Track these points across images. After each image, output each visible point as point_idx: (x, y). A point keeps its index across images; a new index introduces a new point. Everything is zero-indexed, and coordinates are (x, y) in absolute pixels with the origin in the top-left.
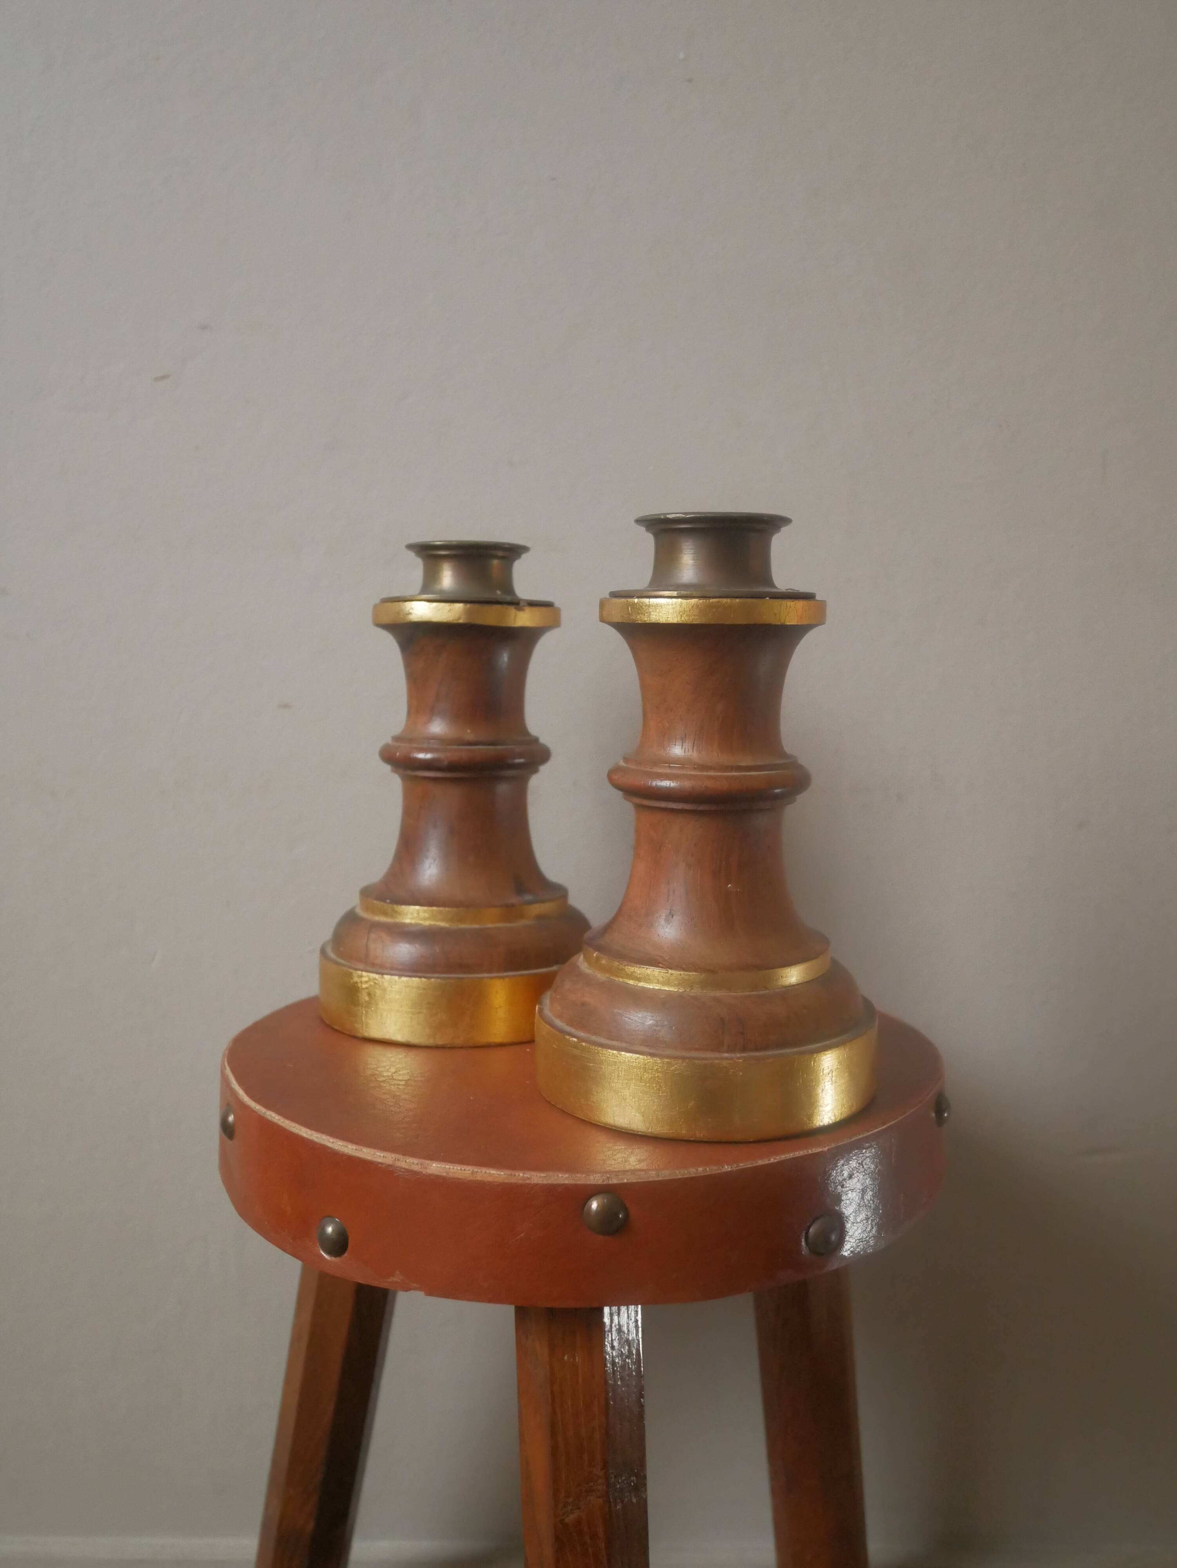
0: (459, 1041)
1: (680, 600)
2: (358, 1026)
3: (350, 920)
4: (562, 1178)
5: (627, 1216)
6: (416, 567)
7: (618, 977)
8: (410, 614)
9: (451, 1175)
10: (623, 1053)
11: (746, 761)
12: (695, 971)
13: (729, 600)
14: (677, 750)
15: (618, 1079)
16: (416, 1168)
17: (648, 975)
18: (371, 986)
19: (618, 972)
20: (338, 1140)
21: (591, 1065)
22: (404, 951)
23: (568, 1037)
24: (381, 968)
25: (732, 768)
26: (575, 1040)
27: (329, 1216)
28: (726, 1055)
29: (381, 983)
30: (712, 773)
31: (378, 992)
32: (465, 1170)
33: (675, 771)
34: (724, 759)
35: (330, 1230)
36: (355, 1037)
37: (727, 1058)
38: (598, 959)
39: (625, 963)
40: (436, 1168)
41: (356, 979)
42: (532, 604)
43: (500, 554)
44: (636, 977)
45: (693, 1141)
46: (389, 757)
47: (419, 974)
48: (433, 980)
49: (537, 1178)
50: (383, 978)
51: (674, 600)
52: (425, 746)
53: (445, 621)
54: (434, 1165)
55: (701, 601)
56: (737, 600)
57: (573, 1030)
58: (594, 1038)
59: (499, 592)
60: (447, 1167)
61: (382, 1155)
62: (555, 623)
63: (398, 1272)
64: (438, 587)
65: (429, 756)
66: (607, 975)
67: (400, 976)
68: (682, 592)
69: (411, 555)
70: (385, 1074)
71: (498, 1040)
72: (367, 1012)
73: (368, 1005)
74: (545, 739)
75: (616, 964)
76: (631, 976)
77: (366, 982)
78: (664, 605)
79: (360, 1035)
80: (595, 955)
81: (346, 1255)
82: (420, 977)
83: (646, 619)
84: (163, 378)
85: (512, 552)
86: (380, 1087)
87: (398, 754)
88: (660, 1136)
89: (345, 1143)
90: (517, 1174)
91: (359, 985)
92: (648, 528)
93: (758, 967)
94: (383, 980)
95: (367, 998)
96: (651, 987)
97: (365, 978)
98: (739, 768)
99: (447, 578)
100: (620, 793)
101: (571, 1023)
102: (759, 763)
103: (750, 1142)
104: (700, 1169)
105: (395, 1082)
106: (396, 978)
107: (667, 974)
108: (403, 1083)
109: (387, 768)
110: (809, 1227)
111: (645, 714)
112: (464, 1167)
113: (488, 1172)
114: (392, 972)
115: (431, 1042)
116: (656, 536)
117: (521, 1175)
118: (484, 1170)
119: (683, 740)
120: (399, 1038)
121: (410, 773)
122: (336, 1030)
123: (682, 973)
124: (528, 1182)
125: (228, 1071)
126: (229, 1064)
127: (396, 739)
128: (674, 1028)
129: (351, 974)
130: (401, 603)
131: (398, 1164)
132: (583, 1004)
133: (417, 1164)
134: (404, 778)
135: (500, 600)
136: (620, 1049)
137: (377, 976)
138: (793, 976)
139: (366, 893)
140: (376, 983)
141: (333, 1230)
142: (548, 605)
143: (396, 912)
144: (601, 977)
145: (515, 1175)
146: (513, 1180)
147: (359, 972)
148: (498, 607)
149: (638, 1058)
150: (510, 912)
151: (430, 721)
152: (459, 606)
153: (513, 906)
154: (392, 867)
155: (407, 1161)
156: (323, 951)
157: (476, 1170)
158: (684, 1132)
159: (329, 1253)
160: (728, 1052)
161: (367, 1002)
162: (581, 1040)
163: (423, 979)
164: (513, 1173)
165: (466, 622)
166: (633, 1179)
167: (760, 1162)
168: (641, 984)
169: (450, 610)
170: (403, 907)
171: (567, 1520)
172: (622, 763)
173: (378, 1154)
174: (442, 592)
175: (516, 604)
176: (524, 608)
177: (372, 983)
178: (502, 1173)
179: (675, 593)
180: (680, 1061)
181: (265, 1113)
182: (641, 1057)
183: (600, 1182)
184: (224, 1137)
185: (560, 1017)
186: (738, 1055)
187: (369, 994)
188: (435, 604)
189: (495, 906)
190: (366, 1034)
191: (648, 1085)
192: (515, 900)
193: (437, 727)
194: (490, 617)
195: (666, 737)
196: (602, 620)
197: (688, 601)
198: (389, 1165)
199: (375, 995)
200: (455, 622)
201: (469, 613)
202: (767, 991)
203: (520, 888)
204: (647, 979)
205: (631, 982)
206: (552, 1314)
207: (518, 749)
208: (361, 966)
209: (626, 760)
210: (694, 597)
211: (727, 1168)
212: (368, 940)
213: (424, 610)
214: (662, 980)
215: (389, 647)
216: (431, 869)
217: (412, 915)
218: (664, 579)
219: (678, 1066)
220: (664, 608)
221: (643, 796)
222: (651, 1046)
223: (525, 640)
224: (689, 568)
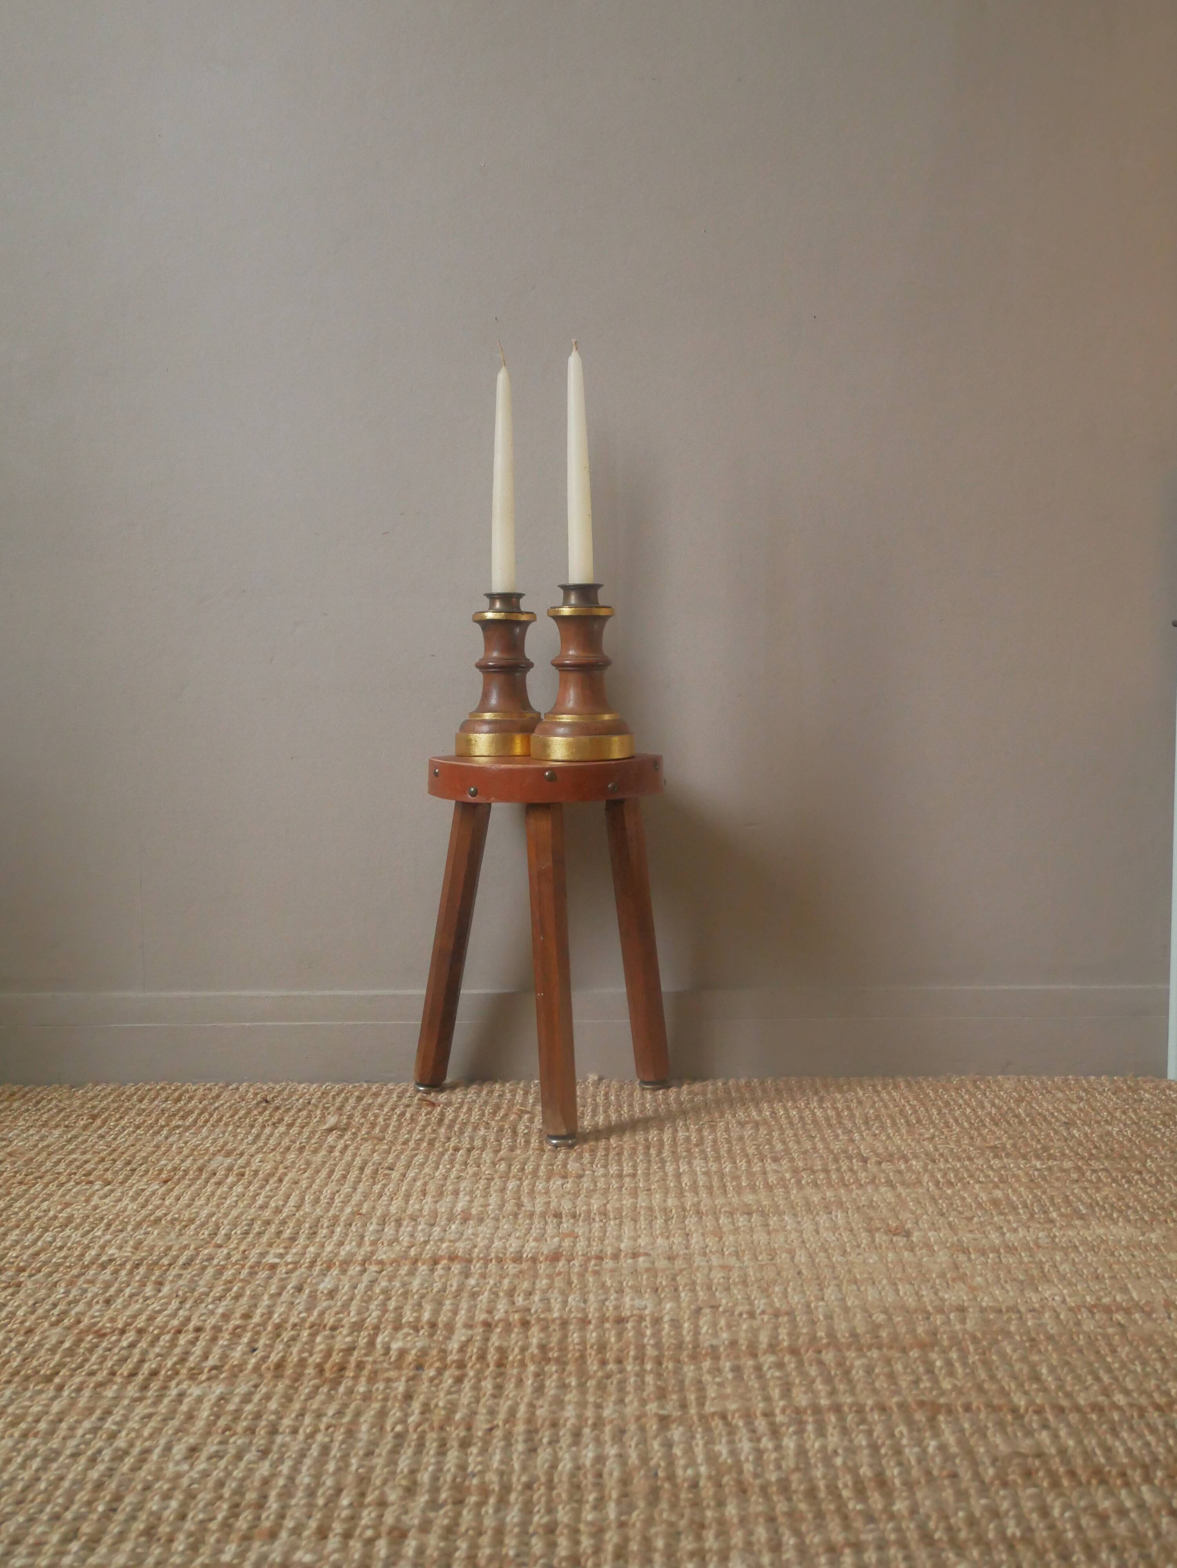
0: (505, 754)
1: (569, 609)
2: (470, 752)
3: (466, 721)
4: (537, 767)
5: (556, 776)
6: (487, 601)
7: (553, 720)
8: (485, 617)
10: (555, 739)
11: (590, 655)
12: (578, 714)
13: (583, 609)
14: (571, 652)
15: (554, 746)
16: (498, 767)
17: (563, 717)
21: (546, 744)
22: (485, 728)
24: (478, 733)
25: (586, 657)
26: (541, 738)
27: (471, 786)
28: (584, 737)
29: (478, 738)
30: (580, 658)
31: (477, 740)
32: (510, 766)
33: (571, 658)
34: (584, 654)
35: (472, 790)
38: (546, 718)
39: (554, 717)
40: (503, 766)
42: (526, 613)
43: (515, 596)
44: (558, 719)
45: (575, 761)
46: (478, 666)
48: (495, 735)
49: (530, 767)
50: (478, 736)
51: (567, 609)
52: (491, 661)
53: (497, 618)
55: (575, 609)
56: (585, 609)
58: (547, 737)
59: (515, 609)
60: (507, 765)
62: (535, 620)
63: (493, 797)
65: (492, 664)
66: (550, 721)
67: (485, 734)
68: (569, 606)
69: (485, 597)
71: (518, 754)
72: (473, 748)
73: (473, 745)
74: (532, 660)
77: (472, 738)
78: (564, 610)
79: (471, 755)
81: (477, 796)
83: (561, 615)
85: (519, 596)
87: (481, 664)
88: (566, 760)
91: (470, 739)
92: (561, 589)
93: (595, 715)
96: (564, 721)
98: (588, 657)
99: (498, 605)
100: (555, 668)
101: (540, 735)
102: (595, 656)
103: (591, 761)
104: (576, 764)
107: (571, 716)
109: (478, 670)
110: (609, 785)
111: (561, 643)
114: (482, 734)
115: (496, 753)
116: (564, 590)
117: (526, 765)
119: (572, 649)
120: (485, 753)
121: (485, 670)
122: (463, 756)
123: (574, 715)
127: (481, 659)
128: (569, 730)
129: (467, 737)
130: (482, 613)
131: (484, 766)
132: (543, 729)
133: (490, 766)
134: (484, 673)
135: (516, 612)
136: (553, 738)
138: (607, 717)
139: (471, 713)
140: (476, 738)
142: (532, 614)
143: (482, 716)
144: (548, 722)
147: (470, 736)
148: (515, 614)
149: (559, 739)
150: (519, 715)
151: (492, 652)
152: (502, 614)
153: (521, 713)
154: (480, 702)
156: (456, 732)
157: (514, 766)
158: (572, 758)
159: (472, 796)
160: (584, 735)
162: (543, 738)
163: (492, 734)
165: (504, 619)
166: (558, 766)
167: (595, 765)
168: (559, 721)
169: (499, 615)
170: (485, 714)
174: (496, 609)
175: (522, 613)
176: (524, 614)
177: (474, 738)
178: (518, 766)
179: (567, 607)
180: (572, 739)
182: (561, 738)
183: (548, 769)
184: (435, 777)
185: (536, 737)
187: (474, 742)
188: (494, 613)
189: (514, 713)
190: (473, 754)
191: (562, 746)
192: (521, 711)
193: (495, 654)
194: (514, 617)
195: (568, 648)
196: (547, 616)
197: (571, 609)
199: (476, 742)
200: (501, 619)
201: (504, 616)
202: (598, 721)
203: (524, 709)
205: (556, 721)
207: (523, 662)
208: (471, 734)
209: (557, 657)
210: (573, 608)
211: (584, 764)
212: (473, 726)
213: (490, 615)
214: (566, 718)
215: (478, 628)
216: (494, 701)
217: (488, 716)
218: (566, 603)
219: (570, 739)
220: (566, 611)
221: (560, 666)
222: (563, 735)
223: (525, 625)
224: (573, 599)
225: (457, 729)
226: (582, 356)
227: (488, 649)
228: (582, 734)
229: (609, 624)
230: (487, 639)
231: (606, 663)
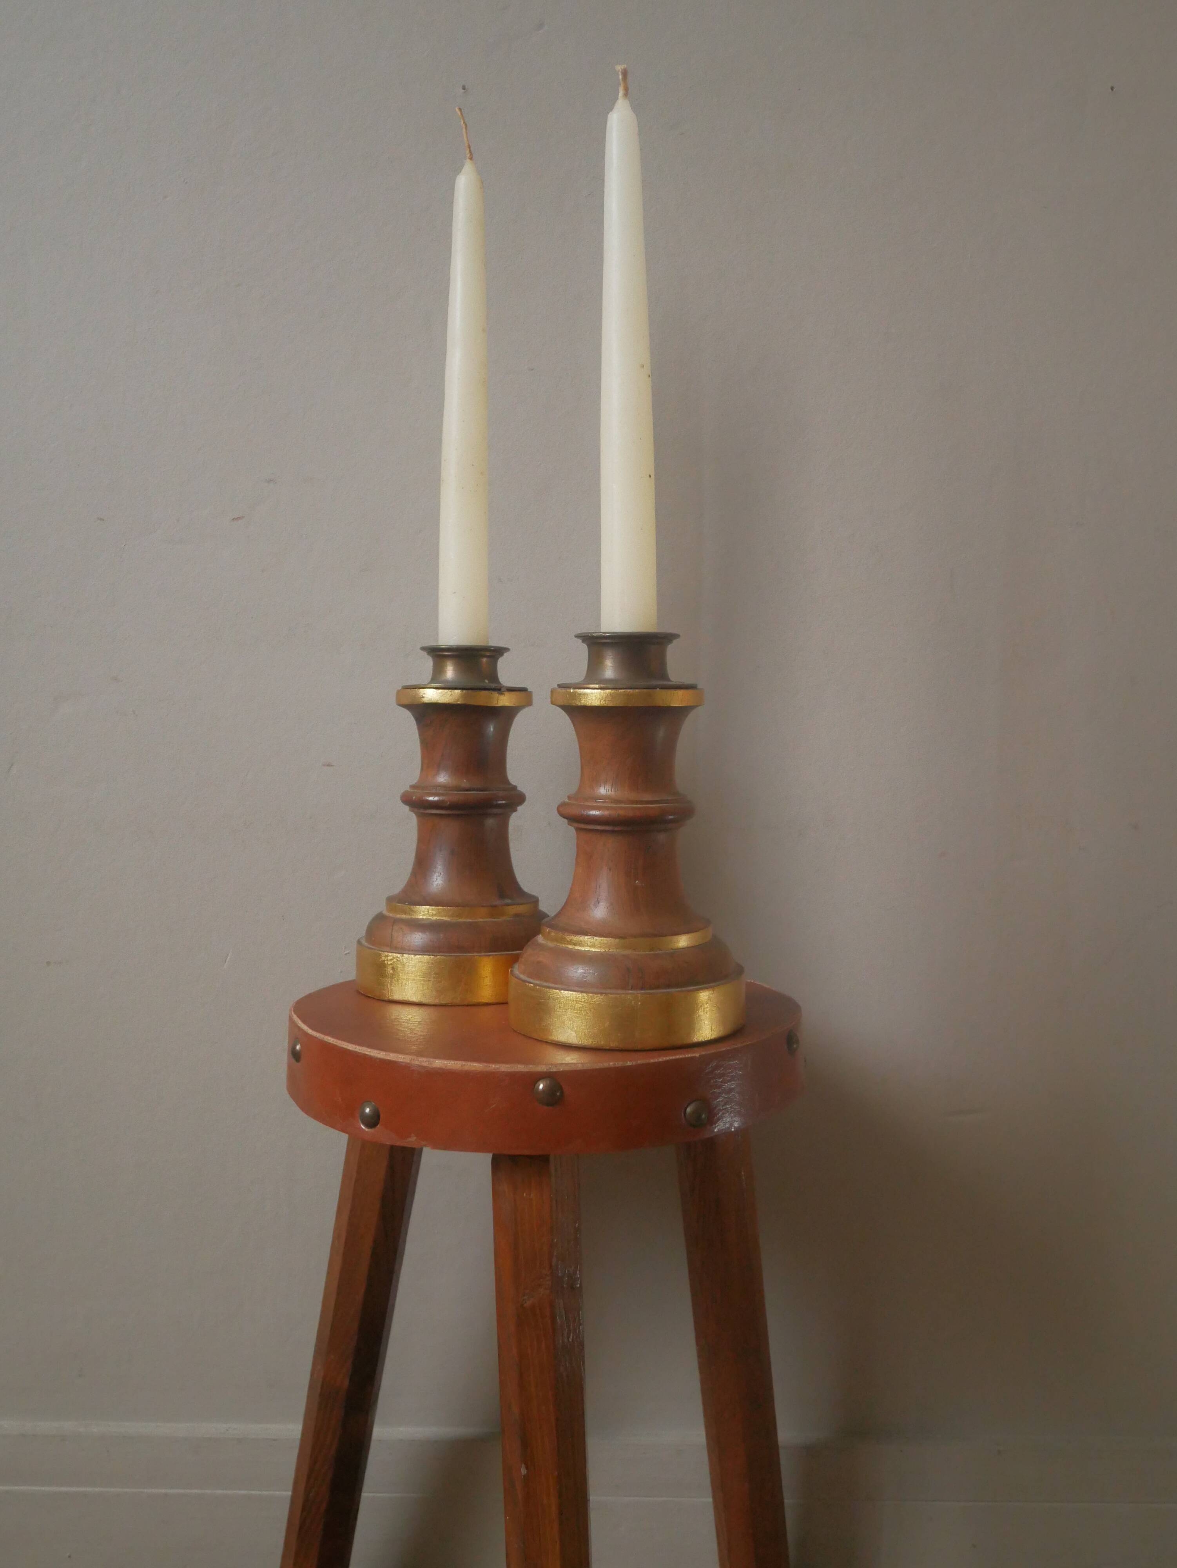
0: (458, 1001)
1: (599, 690)
2: (386, 992)
3: (380, 918)
4: (520, 1068)
5: (562, 1093)
6: (428, 663)
7: (562, 943)
8: (423, 697)
9: (448, 1068)
10: (562, 991)
11: (647, 797)
12: (612, 938)
13: (631, 690)
14: (603, 790)
15: (560, 1009)
16: (426, 1064)
17: (581, 941)
18: (394, 962)
19: (563, 940)
20: (373, 1050)
21: (543, 1001)
22: (418, 938)
23: (527, 984)
24: (402, 950)
25: (637, 802)
26: (532, 985)
27: (368, 1101)
28: (630, 992)
29: (401, 960)
30: (623, 805)
31: (400, 967)
32: (457, 1064)
33: (599, 804)
34: (633, 796)
35: (368, 1110)
36: (383, 1001)
37: (630, 994)
38: (549, 932)
39: (566, 934)
40: (438, 1063)
41: (383, 958)
42: (511, 690)
43: (488, 654)
44: (573, 943)
45: (609, 1050)
46: (408, 800)
47: (429, 954)
48: (438, 957)
49: (504, 1068)
50: (402, 956)
51: (596, 691)
52: (434, 791)
53: (447, 702)
54: (437, 1062)
55: (613, 691)
56: (637, 690)
57: (531, 980)
58: (545, 984)
59: (487, 681)
60: (446, 1062)
61: (403, 1057)
62: (529, 703)
63: (413, 1135)
64: (443, 678)
65: (436, 799)
66: (555, 943)
67: (415, 955)
68: (601, 685)
69: (425, 654)
70: (404, 1018)
71: (485, 1000)
72: (391, 982)
73: (392, 976)
74: (522, 787)
75: (560, 934)
76: (570, 942)
77: (391, 960)
78: (589, 694)
79: (386, 999)
80: (547, 931)
81: (378, 1126)
82: (429, 955)
83: (578, 704)
84: (238, 518)
85: (497, 653)
86: (401, 1025)
87: (414, 797)
88: (587, 1047)
89: (378, 1052)
90: (491, 1066)
91: (386, 962)
92: (583, 641)
93: (655, 936)
94: (403, 958)
95: (391, 972)
96: (583, 949)
97: (390, 957)
98: (641, 802)
99: (450, 672)
100: (566, 821)
101: (530, 975)
102: (656, 798)
103: (648, 1050)
104: (611, 1064)
105: (411, 1022)
106: (413, 956)
107: (592, 940)
108: (417, 1023)
109: (406, 808)
110: (686, 1108)
111: (582, 767)
112: (456, 1062)
113: (472, 1064)
114: (409, 952)
115: (437, 1001)
116: (589, 646)
117: (494, 1066)
118: (469, 1063)
119: (605, 783)
120: (414, 999)
121: (422, 811)
122: (369, 997)
123: (603, 939)
124: (498, 1070)
125: (295, 1017)
126: (295, 1013)
127: (412, 787)
128: (596, 974)
129: (380, 954)
130: (416, 690)
131: (413, 1062)
132: (539, 962)
133: (426, 1062)
134: (419, 816)
135: (487, 687)
136: (560, 989)
137: (399, 955)
138: (683, 941)
139: (390, 900)
140: (397, 960)
141: (370, 1111)
142: (523, 690)
143: (412, 911)
144: (551, 944)
145: (489, 1067)
146: (488, 1069)
147: (386, 953)
148: (486, 692)
149: (572, 994)
150: (494, 911)
151: (437, 773)
152: (457, 692)
153: (495, 906)
154: (410, 881)
155: (420, 1060)
156: (359, 942)
157: (464, 1064)
158: (602, 1043)
159: (367, 1125)
160: (631, 989)
161: (392, 975)
162: (535, 985)
163: (432, 956)
164: (488, 1065)
165: (463, 703)
166: (567, 1068)
167: (652, 1061)
168: (576, 948)
169: (451, 695)
170: (418, 907)
171: (525, 1305)
172: (567, 800)
173: (400, 1056)
174: (447, 681)
175: (500, 689)
176: (505, 693)
177: (395, 960)
178: (481, 1065)
179: (597, 686)
180: (599, 995)
181: (323, 1038)
182: (574, 993)
183: (545, 1070)
184: (293, 1061)
185: (523, 973)
186: (639, 992)
187: (393, 968)
188: (440, 691)
189: (483, 906)
190: (391, 998)
191: (578, 1012)
192: (498, 902)
193: (443, 778)
194: (482, 699)
195: (596, 781)
196: (552, 703)
197: (605, 691)
198: (408, 1063)
199: (397, 969)
200: (456, 703)
201: (463, 696)
202: (661, 952)
203: (502, 895)
204: (580, 944)
205: (570, 947)
206: (514, 1159)
207: (501, 794)
208: (388, 949)
209: (569, 797)
210: (609, 689)
211: (629, 1063)
212: (392, 931)
213: (431, 695)
214: (590, 944)
215: (408, 720)
216: (437, 881)
217: (424, 913)
218: (593, 676)
219: (598, 999)
220: (594, 696)
221: (579, 821)
222: (581, 986)
223: (506, 716)
224: (610, 669)
225: (361, 931)
226: (637, 108)
227: (430, 762)
228: (624, 987)
229: (688, 725)
230: (427, 745)
231: (685, 813)
